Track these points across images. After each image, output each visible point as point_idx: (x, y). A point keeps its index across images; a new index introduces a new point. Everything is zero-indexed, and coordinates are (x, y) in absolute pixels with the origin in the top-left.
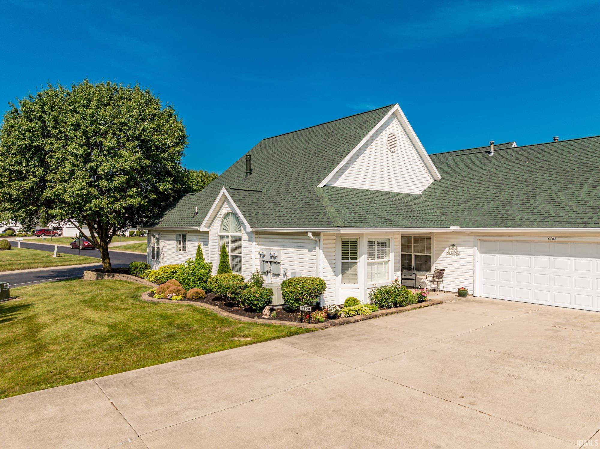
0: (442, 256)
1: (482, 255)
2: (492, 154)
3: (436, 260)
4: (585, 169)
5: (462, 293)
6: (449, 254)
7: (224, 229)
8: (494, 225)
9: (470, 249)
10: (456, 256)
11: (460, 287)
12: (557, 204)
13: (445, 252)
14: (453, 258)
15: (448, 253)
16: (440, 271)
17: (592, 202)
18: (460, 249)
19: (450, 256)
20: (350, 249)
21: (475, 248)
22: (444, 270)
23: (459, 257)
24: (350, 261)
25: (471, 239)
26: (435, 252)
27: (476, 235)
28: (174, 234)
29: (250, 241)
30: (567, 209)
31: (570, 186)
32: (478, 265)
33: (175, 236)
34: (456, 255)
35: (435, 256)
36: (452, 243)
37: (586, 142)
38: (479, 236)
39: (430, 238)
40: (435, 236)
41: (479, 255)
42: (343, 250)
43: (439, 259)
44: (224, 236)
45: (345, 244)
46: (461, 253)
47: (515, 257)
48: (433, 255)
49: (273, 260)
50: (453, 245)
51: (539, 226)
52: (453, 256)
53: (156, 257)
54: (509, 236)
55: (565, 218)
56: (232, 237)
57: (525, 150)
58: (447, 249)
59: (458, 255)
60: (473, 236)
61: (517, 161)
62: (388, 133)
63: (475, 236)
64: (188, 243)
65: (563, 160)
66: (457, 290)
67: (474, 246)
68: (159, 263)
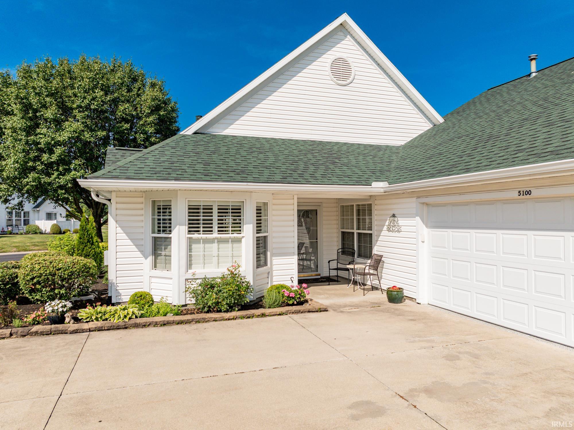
0: (383, 233)
2: (533, 75)
3: (377, 241)
9: (413, 221)
10: (397, 234)
13: (385, 228)
14: (394, 237)
15: (389, 229)
18: (402, 222)
19: (391, 233)
21: (419, 219)
23: (401, 234)
25: (412, 203)
26: (376, 228)
32: (425, 249)
34: (399, 231)
35: (376, 233)
36: (392, 213)
39: (370, 207)
40: (376, 202)
41: (425, 231)
43: (380, 238)
46: (403, 229)
48: (374, 232)
50: (394, 215)
52: (394, 234)
58: (387, 222)
62: (333, 58)
63: (418, 197)
67: (416, 215)
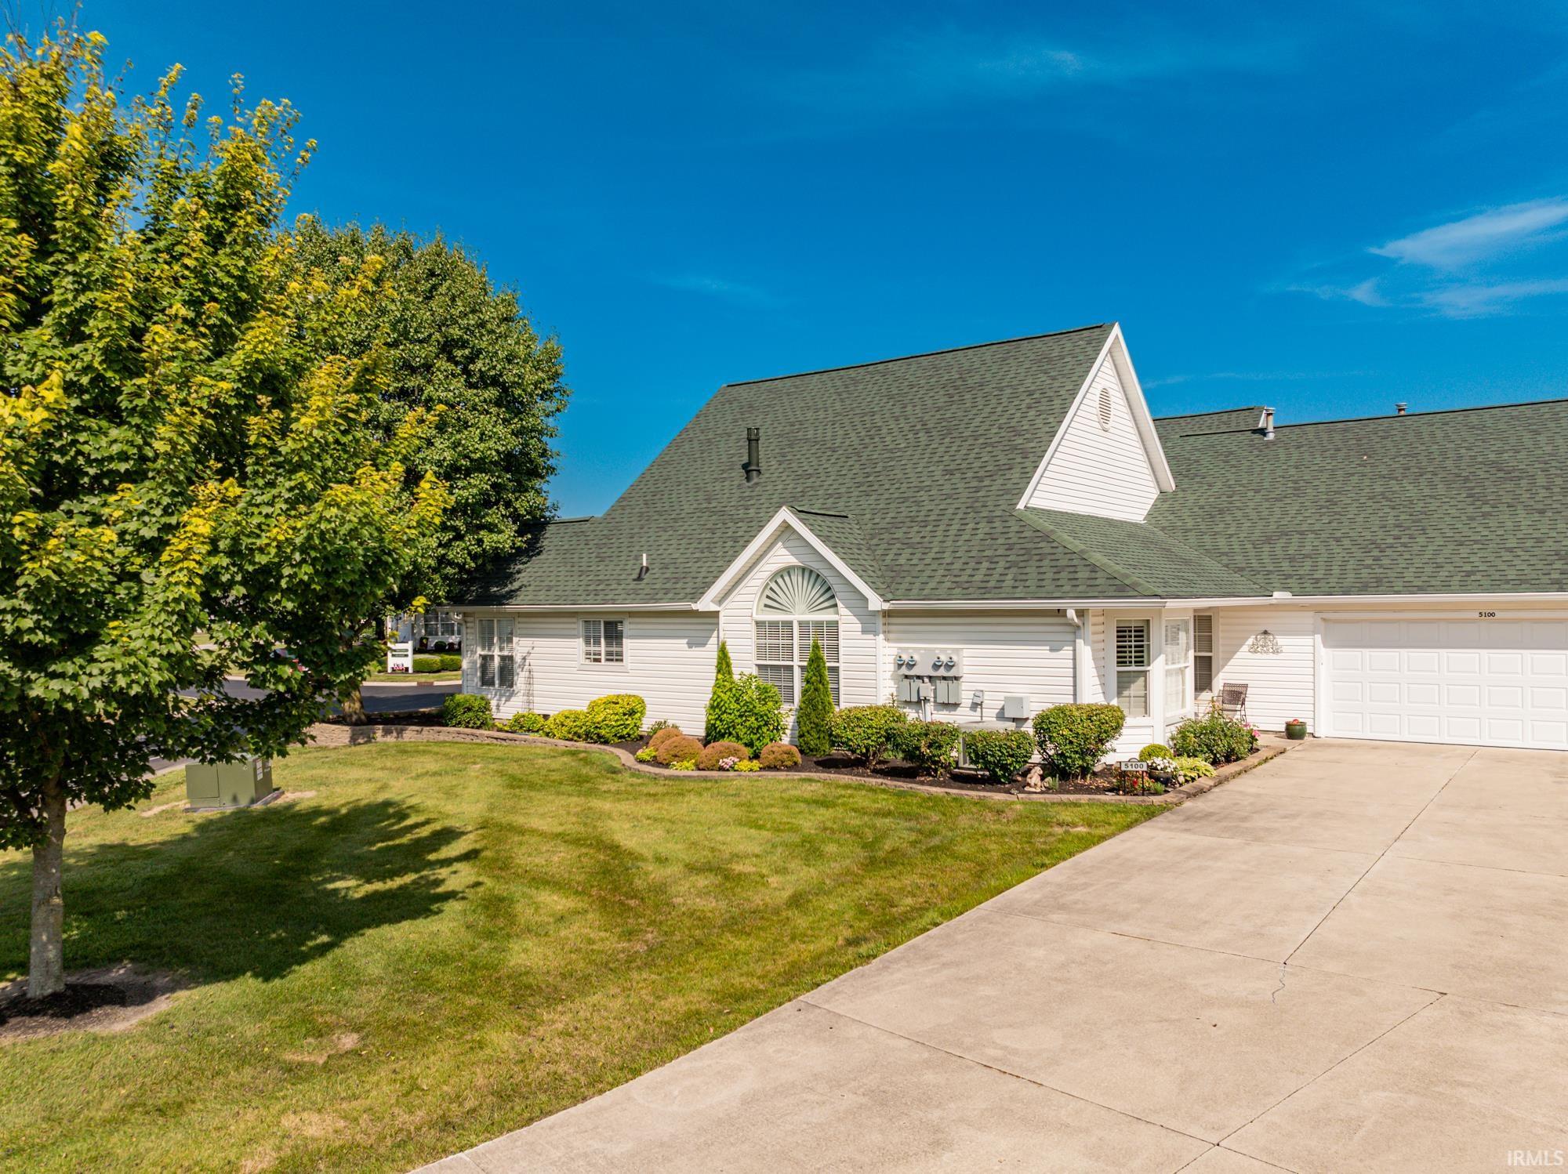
0: (1238, 655)
1: (1330, 650)
2: (1271, 436)
3: (1223, 666)
4: (1501, 474)
5: (1294, 732)
6: (1256, 652)
7: (766, 606)
8: (1364, 589)
9: (1307, 640)
10: (1271, 656)
11: (1291, 720)
12: (1481, 546)
13: (1245, 648)
14: (1264, 659)
15: (1254, 650)
16: (1236, 689)
17: (1550, 542)
18: (1281, 640)
19: (1258, 655)
20: (1133, 644)
21: (1318, 637)
22: (1246, 686)
23: (1280, 656)
24: (1133, 668)
25: (1308, 618)
26: (1221, 648)
27: (1318, 609)
28: (574, 620)
29: (864, 632)
30: (1507, 556)
31: (1486, 509)
32: (1323, 672)
33: (580, 627)
34: (1273, 652)
35: (1221, 655)
36: (1263, 629)
37: (1473, 418)
38: (1328, 611)
39: (1209, 619)
40: (1221, 614)
41: (1324, 653)
42: (1118, 647)
43: (1232, 662)
44: (774, 625)
45: (1122, 633)
46: (1284, 649)
47: (1405, 652)
48: (1217, 654)
49: (942, 672)
50: (1265, 632)
51: (1464, 588)
52: (1265, 656)
53: (497, 682)
54: (1395, 611)
55: (1512, 574)
56: (800, 623)
57: (1345, 430)
58: (1250, 641)
59: (1276, 652)
60: (1312, 613)
61: (1341, 454)
63: (1319, 613)
64: (628, 644)
65: (1443, 453)
66: (1284, 726)
67: (1314, 633)
68: (512, 694)
